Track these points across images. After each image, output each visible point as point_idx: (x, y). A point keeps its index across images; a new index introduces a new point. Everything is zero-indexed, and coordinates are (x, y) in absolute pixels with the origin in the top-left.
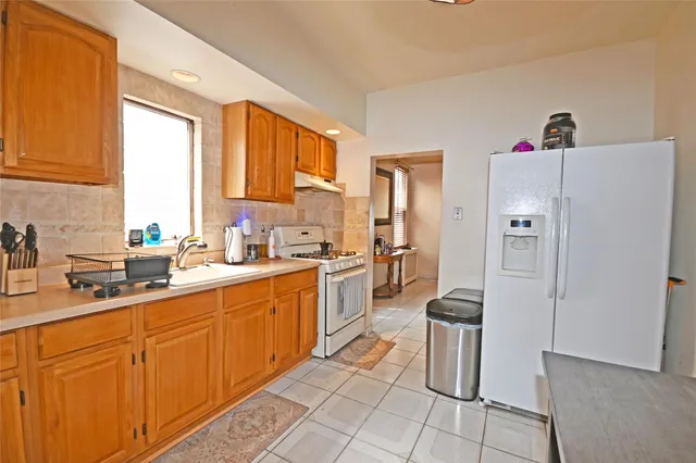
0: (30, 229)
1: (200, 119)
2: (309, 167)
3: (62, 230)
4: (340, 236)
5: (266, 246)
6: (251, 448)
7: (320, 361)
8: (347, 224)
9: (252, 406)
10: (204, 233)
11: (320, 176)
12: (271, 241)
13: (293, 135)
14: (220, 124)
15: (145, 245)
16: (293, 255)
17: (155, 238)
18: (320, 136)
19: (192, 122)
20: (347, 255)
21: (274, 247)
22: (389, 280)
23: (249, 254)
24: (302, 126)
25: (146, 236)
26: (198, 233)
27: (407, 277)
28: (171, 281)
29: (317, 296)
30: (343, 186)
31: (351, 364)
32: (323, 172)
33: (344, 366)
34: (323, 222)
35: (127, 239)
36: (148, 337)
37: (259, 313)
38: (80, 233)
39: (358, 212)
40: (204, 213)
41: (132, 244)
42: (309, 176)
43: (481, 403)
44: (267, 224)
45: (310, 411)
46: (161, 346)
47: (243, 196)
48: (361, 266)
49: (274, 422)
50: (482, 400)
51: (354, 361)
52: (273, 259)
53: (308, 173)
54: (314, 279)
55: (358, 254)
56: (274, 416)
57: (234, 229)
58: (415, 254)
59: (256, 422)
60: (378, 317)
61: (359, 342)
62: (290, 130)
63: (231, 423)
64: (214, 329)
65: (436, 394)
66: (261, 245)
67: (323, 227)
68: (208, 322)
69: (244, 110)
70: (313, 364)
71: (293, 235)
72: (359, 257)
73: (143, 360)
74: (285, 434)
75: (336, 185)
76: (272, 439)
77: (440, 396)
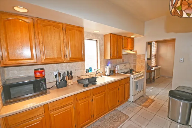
0: (71, 71)
1: (99, 40)
2: (126, 48)
3: (75, 70)
4: (135, 66)
5: (115, 70)
6: (116, 125)
7: (131, 103)
8: (137, 63)
9: (114, 113)
10: (101, 68)
11: (129, 49)
12: (116, 69)
13: (122, 39)
14: (103, 40)
15: (89, 72)
16: (122, 73)
17: (91, 70)
18: (129, 38)
19: (97, 41)
20: (138, 72)
21: (117, 71)
22: (150, 77)
23: (111, 73)
24: (124, 36)
25: (89, 70)
26: (99, 68)
27: (156, 76)
28: (97, 83)
29: (129, 85)
30: (136, 52)
31: (140, 105)
32: (130, 48)
33: (138, 105)
34: (130, 62)
35: (86, 71)
36: (93, 96)
37: (115, 90)
38: (78, 71)
39: (141, 59)
40: (100, 63)
41: (87, 72)
42: (126, 50)
43: (189, 127)
44: (115, 64)
45: (130, 118)
46: (96, 98)
47: (110, 59)
48: (143, 76)
49: (121, 119)
50: (190, 126)
51: (141, 104)
52: (116, 74)
53: (126, 49)
54: (128, 80)
55: (141, 72)
56: (120, 117)
57: (107, 67)
58: (159, 68)
59: (116, 117)
60: (147, 90)
61: (142, 98)
62: (121, 38)
63: (110, 116)
64: (106, 94)
65: (172, 121)
66: (114, 70)
67: (130, 63)
68: (104, 92)
69: (109, 36)
70: (129, 103)
71: (122, 66)
72: (142, 73)
73: (93, 101)
74: (124, 123)
75: (134, 51)
76: (121, 124)
77: (173, 121)
